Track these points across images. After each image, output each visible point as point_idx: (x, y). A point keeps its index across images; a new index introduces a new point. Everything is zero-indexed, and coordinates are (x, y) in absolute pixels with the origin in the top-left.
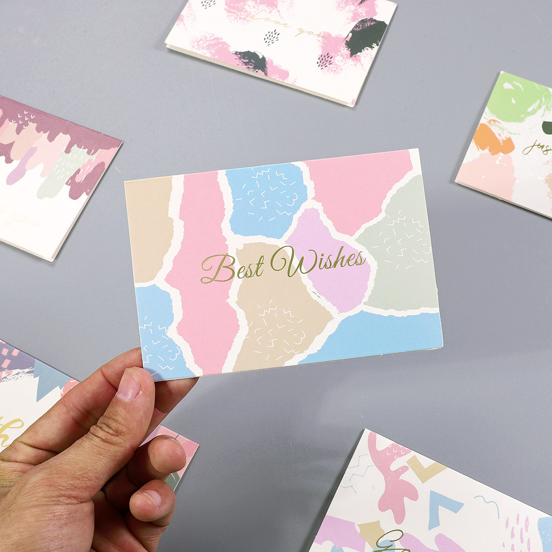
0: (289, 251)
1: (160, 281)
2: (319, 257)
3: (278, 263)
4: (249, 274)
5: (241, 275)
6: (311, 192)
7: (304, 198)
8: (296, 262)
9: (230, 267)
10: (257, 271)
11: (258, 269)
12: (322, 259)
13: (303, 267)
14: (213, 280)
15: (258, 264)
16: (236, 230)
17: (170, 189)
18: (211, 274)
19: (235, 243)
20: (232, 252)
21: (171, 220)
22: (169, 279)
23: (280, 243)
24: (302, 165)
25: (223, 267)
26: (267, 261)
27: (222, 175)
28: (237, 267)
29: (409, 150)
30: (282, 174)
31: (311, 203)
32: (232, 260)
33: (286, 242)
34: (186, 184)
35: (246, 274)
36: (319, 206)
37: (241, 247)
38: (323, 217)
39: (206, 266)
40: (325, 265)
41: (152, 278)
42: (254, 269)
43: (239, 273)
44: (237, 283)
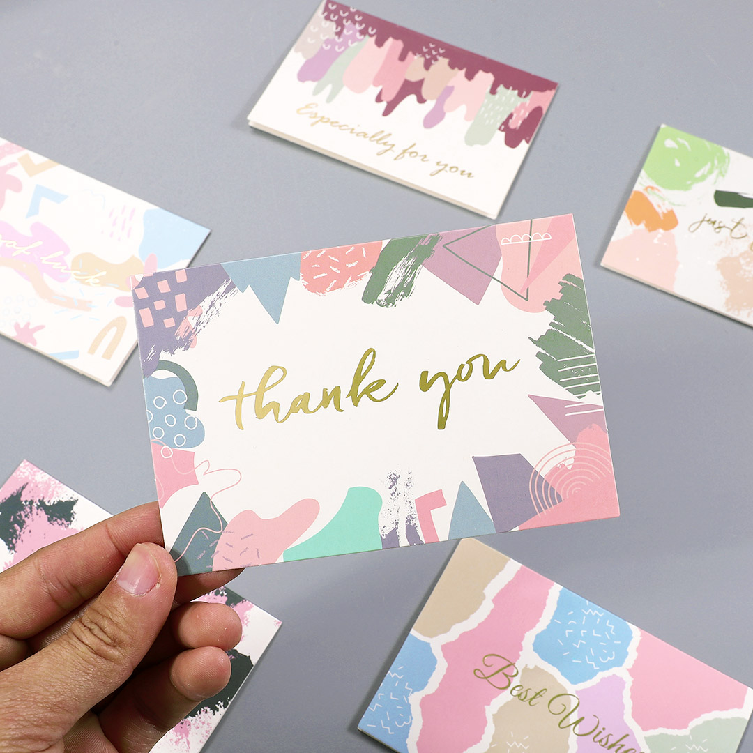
0: (574, 702)
1: (436, 644)
2: (600, 728)
3: (557, 706)
4: (523, 696)
5: (515, 693)
6: (630, 661)
7: (619, 662)
8: (574, 718)
9: (509, 677)
10: (531, 699)
11: (534, 697)
12: (600, 732)
13: (578, 726)
14: (486, 678)
15: (537, 694)
16: (537, 647)
17: (501, 568)
18: (488, 672)
19: (528, 658)
20: (520, 665)
21: (483, 597)
22: (445, 648)
23: (571, 688)
24: (636, 632)
25: (504, 673)
26: (547, 696)
27: (556, 590)
28: (516, 681)
29: (749, 688)
30: (613, 627)
31: (622, 672)
32: (515, 673)
33: (577, 692)
34: (519, 575)
35: (519, 695)
36: (629, 681)
37: (531, 667)
38: (627, 694)
39: (489, 660)
40: (601, 741)
41: (431, 636)
42: (531, 694)
43: (514, 689)
44: (505, 697)
